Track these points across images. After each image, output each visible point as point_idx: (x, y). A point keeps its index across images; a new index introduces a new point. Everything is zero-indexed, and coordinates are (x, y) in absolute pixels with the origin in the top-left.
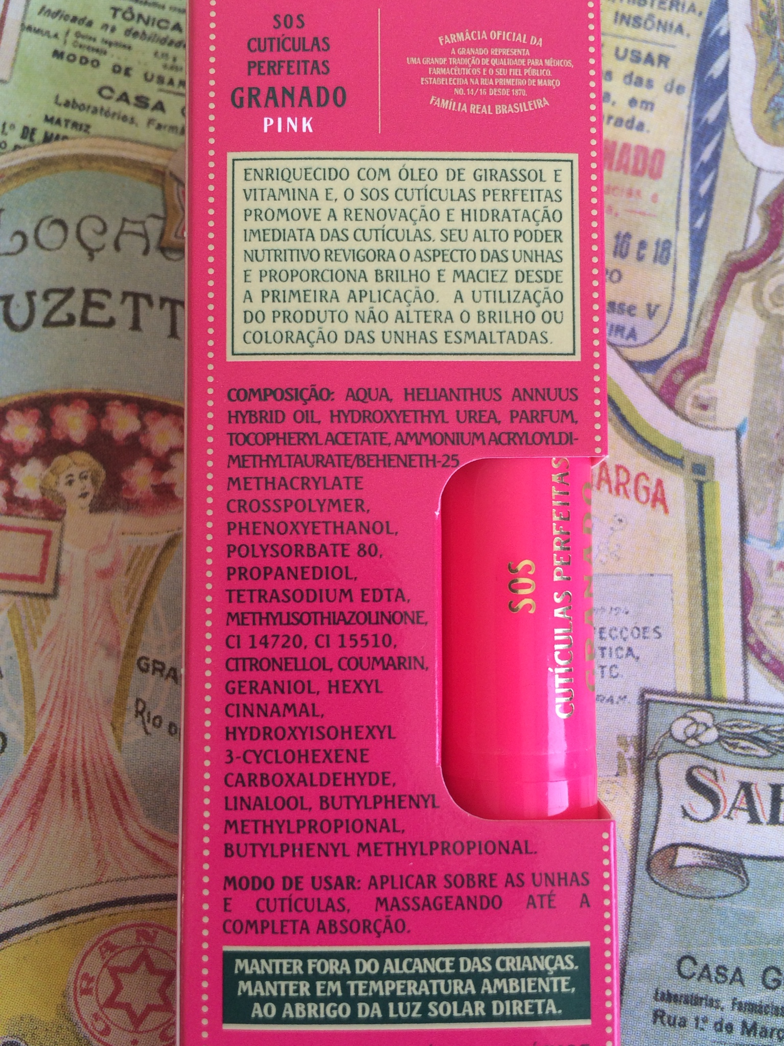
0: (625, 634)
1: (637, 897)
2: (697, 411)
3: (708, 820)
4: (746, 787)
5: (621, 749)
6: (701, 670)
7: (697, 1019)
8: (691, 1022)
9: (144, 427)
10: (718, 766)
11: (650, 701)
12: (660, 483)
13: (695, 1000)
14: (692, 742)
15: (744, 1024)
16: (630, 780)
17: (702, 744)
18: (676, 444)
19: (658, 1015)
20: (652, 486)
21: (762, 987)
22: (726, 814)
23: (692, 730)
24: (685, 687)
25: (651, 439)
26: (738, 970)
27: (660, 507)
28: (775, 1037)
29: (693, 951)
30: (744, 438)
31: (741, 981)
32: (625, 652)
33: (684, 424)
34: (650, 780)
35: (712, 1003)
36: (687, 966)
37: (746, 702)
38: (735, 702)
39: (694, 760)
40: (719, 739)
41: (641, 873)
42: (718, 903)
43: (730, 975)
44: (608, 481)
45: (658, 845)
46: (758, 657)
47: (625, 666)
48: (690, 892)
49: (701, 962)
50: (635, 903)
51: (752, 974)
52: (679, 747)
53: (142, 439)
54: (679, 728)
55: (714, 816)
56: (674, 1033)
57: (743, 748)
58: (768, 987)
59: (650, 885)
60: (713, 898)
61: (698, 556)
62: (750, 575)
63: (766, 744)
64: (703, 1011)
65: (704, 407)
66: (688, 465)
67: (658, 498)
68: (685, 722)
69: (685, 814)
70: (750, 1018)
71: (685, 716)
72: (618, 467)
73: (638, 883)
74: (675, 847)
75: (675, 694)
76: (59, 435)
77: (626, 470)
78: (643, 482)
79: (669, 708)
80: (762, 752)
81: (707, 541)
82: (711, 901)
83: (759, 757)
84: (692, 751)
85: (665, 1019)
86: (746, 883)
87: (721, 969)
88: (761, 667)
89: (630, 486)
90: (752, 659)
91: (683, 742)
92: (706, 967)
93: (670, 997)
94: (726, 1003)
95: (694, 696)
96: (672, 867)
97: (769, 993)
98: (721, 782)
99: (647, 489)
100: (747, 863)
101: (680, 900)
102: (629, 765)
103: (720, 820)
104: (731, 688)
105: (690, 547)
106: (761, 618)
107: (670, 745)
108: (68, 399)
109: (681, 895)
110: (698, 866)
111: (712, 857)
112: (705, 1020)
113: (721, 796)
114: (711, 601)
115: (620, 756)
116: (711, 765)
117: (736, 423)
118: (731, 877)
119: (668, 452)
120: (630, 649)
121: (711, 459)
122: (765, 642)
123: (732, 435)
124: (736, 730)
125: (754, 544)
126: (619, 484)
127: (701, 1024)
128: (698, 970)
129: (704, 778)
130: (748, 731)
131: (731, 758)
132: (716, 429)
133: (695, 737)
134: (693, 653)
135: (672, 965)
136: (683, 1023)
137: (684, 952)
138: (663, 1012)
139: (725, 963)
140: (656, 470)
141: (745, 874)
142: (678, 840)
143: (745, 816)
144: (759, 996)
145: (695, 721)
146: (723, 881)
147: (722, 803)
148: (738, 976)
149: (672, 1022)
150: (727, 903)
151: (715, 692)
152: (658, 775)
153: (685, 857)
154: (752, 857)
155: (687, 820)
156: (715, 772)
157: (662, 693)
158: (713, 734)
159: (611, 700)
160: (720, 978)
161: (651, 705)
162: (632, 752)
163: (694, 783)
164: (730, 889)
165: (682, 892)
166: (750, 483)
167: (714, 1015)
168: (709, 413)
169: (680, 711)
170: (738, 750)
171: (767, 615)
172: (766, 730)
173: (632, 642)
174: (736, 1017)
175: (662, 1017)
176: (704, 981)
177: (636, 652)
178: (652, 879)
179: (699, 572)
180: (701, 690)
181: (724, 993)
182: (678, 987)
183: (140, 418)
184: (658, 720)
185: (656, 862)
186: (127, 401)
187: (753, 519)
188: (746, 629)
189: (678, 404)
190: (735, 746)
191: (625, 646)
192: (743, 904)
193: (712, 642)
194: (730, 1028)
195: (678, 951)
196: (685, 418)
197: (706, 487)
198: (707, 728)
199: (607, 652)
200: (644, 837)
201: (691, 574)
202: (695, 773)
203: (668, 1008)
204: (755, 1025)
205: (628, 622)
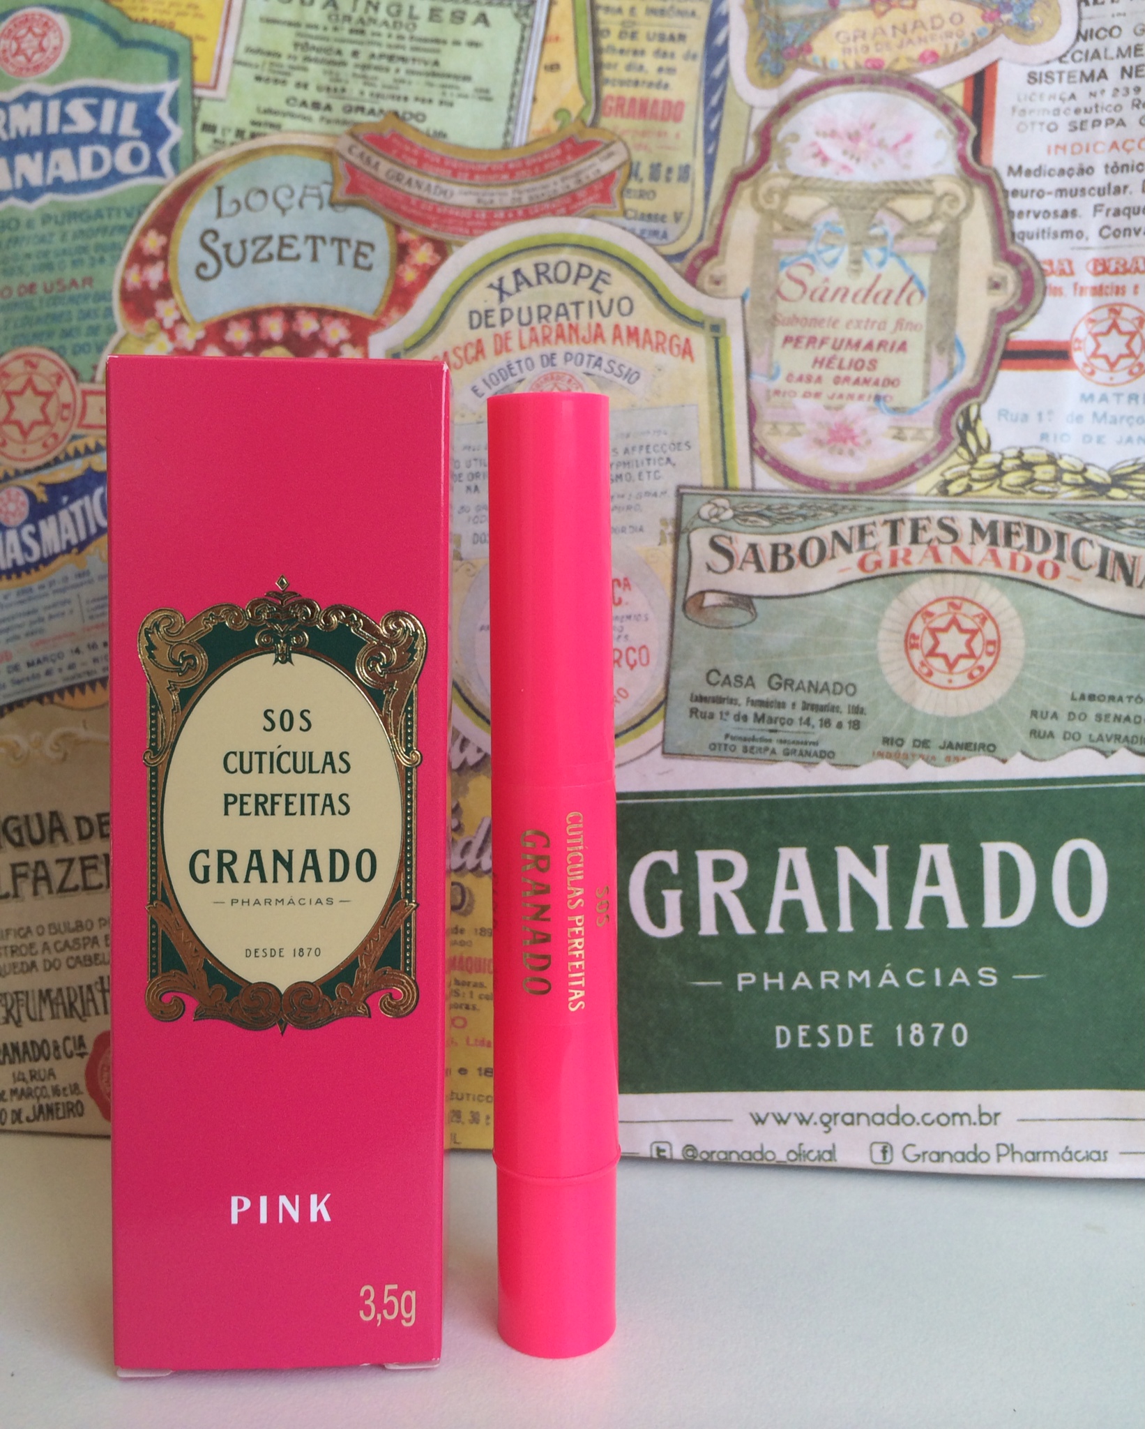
0: (665, 448)
1: (677, 630)
2: (713, 287)
3: (726, 572)
4: (753, 547)
5: (663, 528)
6: (720, 469)
7: (721, 713)
8: (717, 716)
9: (322, 328)
10: (733, 535)
11: (683, 494)
12: (687, 341)
13: (719, 700)
14: (715, 520)
15: (756, 715)
16: (669, 548)
17: (721, 521)
18: (699, 312)
19: (694, 712)
20: (682, 343)
21: (768, 688)
22: (739, 566)
23: (715, 511)
24: (709, 482)
25: (681, 310)
26: (751, 678)
27: (688, 358)
28: (778, 723)
29: (718, 666)
30: (748, 303)
31: (753, 685)
32: (665, 460)
33: (704, 298)
34: (683, 545)
35: (732, 701)
36: (714, 677)
37: (753, 489)
38: (744, 490)
39: (715, 531)
40: (735, 517)
41: (679, 612)
42: (735, 631)
43: (745, 681)
44: (650, 342)
45: (691, 592)
46: (762, 457)
47: (666, 470)
48: (715, 625)
49: (724, 673)
50: (675, 634)
51: (761, 680)
52: (705, 523)
53: (320, 336)
54: (705, 512)
55: (731, 568)
56: (706, 723)
57: (751, 522)
58: (772, 688)
59: (685, 620)
60: (731, 628)
61: (716, 390)
62: (754, 400)
63: (769, 518)
64: (726, 707)
65: (717, 283)
66: (707, 325)
67: (687, 351)
68: (708, 507)
69: (709, 568)
70: (760, 711)
71: (709, 503)
72: (658, 332)
73: (677, 620)
74: (703, 593)
75: (702, 487)
76: (264, 336)
77: (663, 334)
78: (675, 341)
79: (698, 498)
80: (765, 523)
81: (723, 379)
82: (730, 631)
83: (763, 527)
84: (714, 525)
85: (699, 714)
86: (755, 615)
87: (739, 678)
88: (764, 465)
89: (667, 345)
90: (757, 460)
91: (708, 520)
92: (727, 677)
93: (702, 699)
94: (742, 701)
95: (715, 488)
96: (701, 608)
97: (774, 692)
98: (735, 545)
99: (678, 346)
100: (756, 602)
101: (707, 630)
102: (669, 538)
103: (735, 571)
104: (741, 479)
105: (710, 384)
106: (763, 431)
107: (698, 522)
108: (270, 311)
109: (707, 627)
110: (720, 605)
111: (730, 599)
112: (727, 713)
113: (734, 554)
114: (726, 420)
115: (662, 533)
116: (728, 534)
117: (741, 291)
118: (744, 612)
119: (693, 318)
120: (668, 460)
121: (724, 321)
122: (766, 447)
123: (739, 301)
124: (746, 510)
125: (757, 379)
126: (658, 344)
127: (724, 716)
128: (722, 679)
129: (723, 542)
130: (755, 510)
131: (742, 529)
132: (726, 298)
133: (717, 516)
134: (714, 457)
135: (703, 676)
136: (712, 716)
137: (711, 667)
138: (697, 710)
139: (741, 673)
140: (684, 332)
141: (754, 609)
142: (705, 588)
143: (753, 567)
144: (765, 694)
145: (716, 506)
146: (739, 615)
147: (735, 560)
148: (751, 682)
149: (704, 716)
150: (741, 631)
151: (731, 483)
152: (689, 542)
153: (710, 600)
154: (759, 597)
155: (711, 573)
156: (730, 539)
157: (692, 487)
158: (730, 513)
159: (655, 495)
160: (738, 684)
161: (685, 497)
162: (670, 529)
163: (714, 545)
164: (744, 621)
165: (711, 624)
166: (753, 335)
167: (734, 709)
168: (721, 287)
169: (705, 499)
170: (748, 523)
171: (767, 428)
172: (769, 508)
173: (669, 454)
174: (750, 711)
175: (696, 713)
176: (726, 687)
177: (673, 460)
178: (686, 616)
179: (717, 402)
180: (721, 483)
181: (740, 694)
182: (708, 691)
183: (319, 321)
184: (689, 508)
185: (689, 605)
186: (310, 310)
187: (755, 361)
188: (752, 439)
189: (699, 281)
190: (745, 520)
191: (665, 456)
192: (752, 631)
193: (728, 449)
194: (745, 718)
195: (707, 667)
196: (703, 291)
197: (721, 341)
198: (725, 509)
199: (652, 462)
200: (681, 588)
201: (711, 403)
202: (716, 540)
203: (700, 706)
204: (763, 716)
205: (666, 439)
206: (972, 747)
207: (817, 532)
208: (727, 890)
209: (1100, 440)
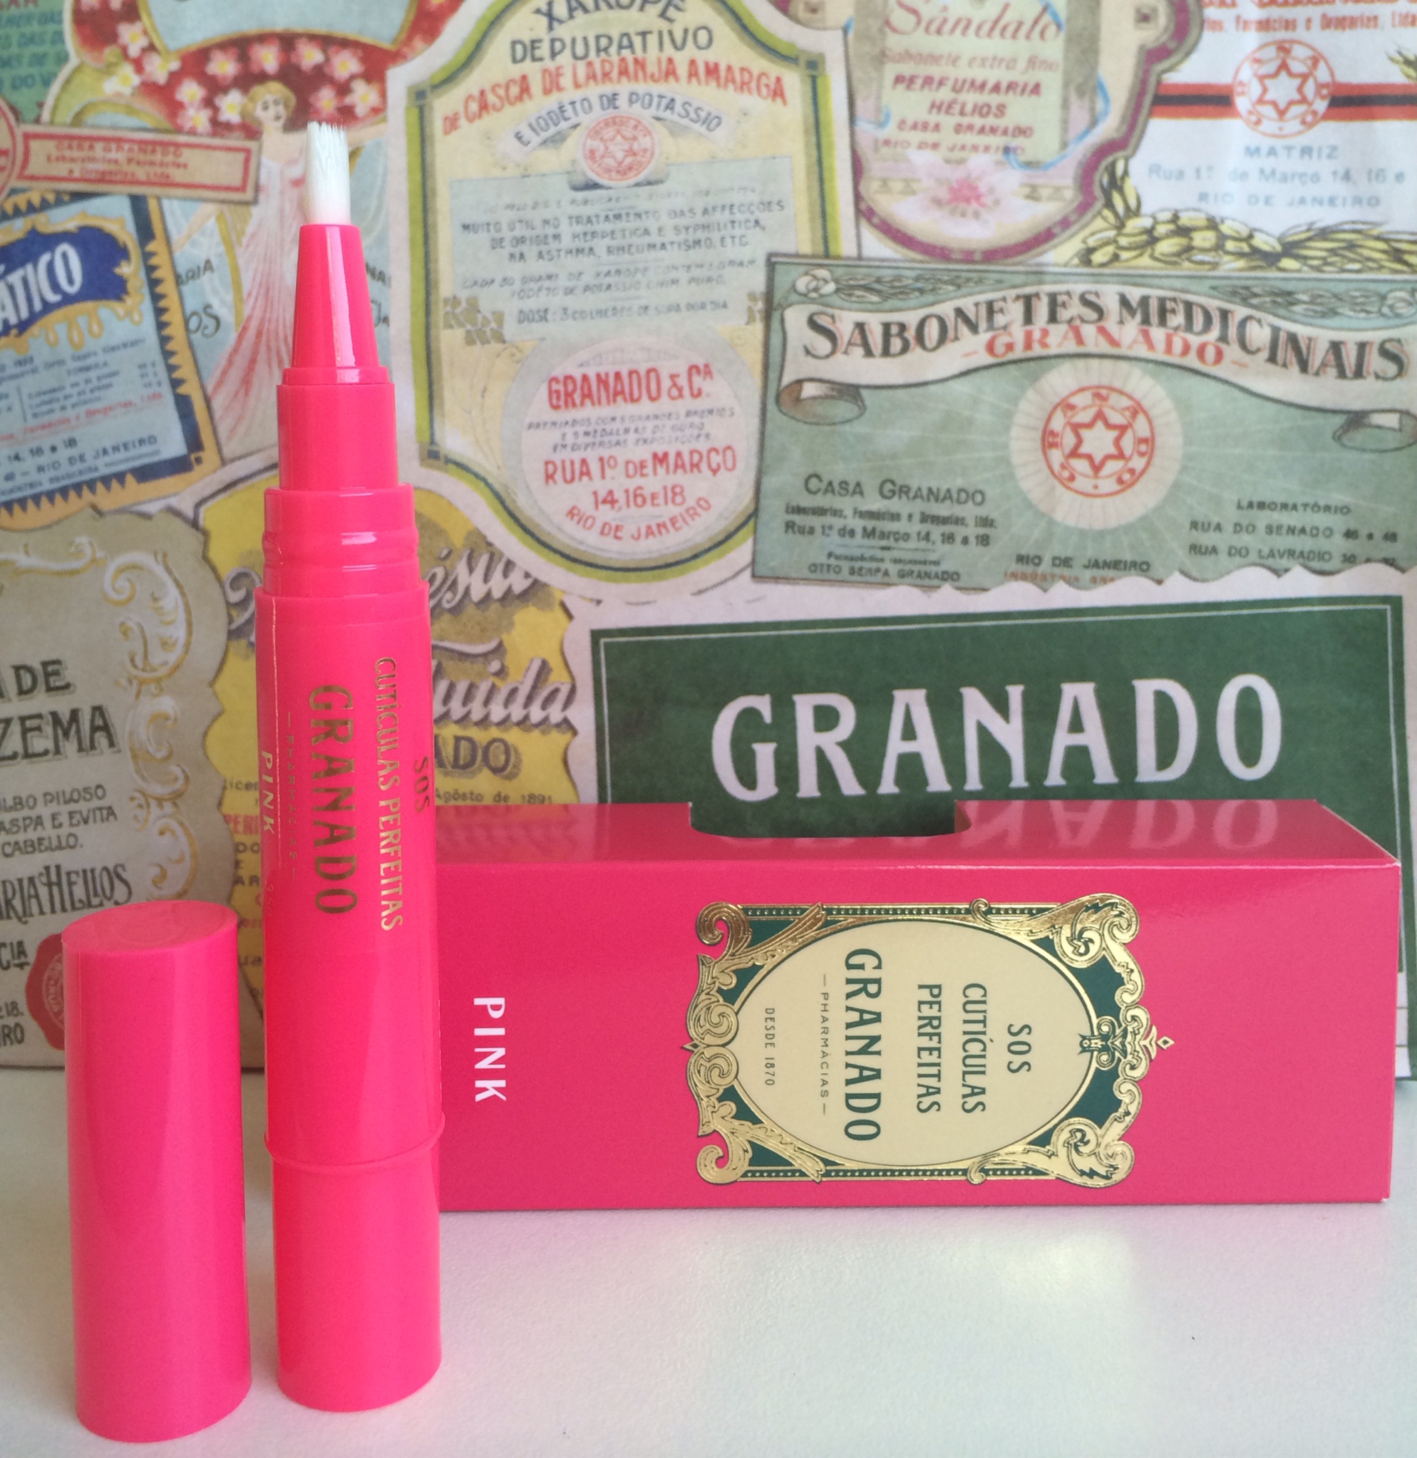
0: (753, 208)
1: (769, 426)
2: (809, 15)
3: (827, 356)
4: (860, 327)
5: (750, 304)
6: (819, 233)
7: (823, 527)
8: (818, 530)
9: (327, 60)
10: (837, 312)
11: (775, 263)
12: (778, 80)
13: (820, 511)
14: (814, 295)
15: (865, 529)
16: (758, 327)
17: (821, 296)
18: (792, 45)
19: (789, 526)
20: (772, 82)
21: (878, 497)
22: (843, 349)
23: (813, 284)
24: (806, 248)
25: (770, 43)
26: (858, 484)
27: (779, 100)
28: (892, 539)
29: (819, 470)
30: (851, 35)
31: (861, 493)
32: (752, 223)
33: (798, 28)
34: (775, 325)
35: (837, 513)
36: (814, 483)
37: (860, 257)
38: (849, 258)
39: (814, 308)
40: (837, 291)
41: (771, 406)
42: (839, 428)
43: (851, 488)
44: (734, 81)
45: (786, 380)
46: (869, 220)
47: (754, 235)
48: (814, 420)
49: (826, 480)
50: (767, 433)
51: (870, 487)
52: (802, 298)
53: (326, 70)
54: (802, 284)
55: (833, 352)
56: (803, 540)
57: (858, 297)
58: (884, 497)
59: (778, 416)
60: (834, 424)
61: (814, 139)
62: (860, 152)
63: (878, 292)
64: (829, 520)
65: (814, 10)
66: (802, 61)
67: (778, 92)
68: (806, 279)
69: (808, 352)
70: (870, 524)
71: (806, 274)
72: (742, 70)
73: (769, 415)
74: (800, 382)
75: (797, 255)
76: (255, 68)
77: (750, 72)
78: (764, 80)
79: (793, 267)
80: (875, 298)
81: (822, 126)
82: (833, 427)
83: (871, 303)
84: (813, 301)
85: (796, 528)
86: (863, 408)
87: (843, 484)
88: (872, 229)
89: (753, 85)
90: (864, 223)
91: (805, 295)
92: (830, 483)
93: (799, 510)
94: (849, 512)
95: (814, 256)
96: (798, 400)
97: (886, 502)
98: (838, 324)
99: (767, 86)
100: (864, 393)
101: (806, 427)
102: (758, 316)
103: (839, 356)
104: (845, 245)
105: (806, 132)
106: (871, 188)
107: (794, 297)
108: (263, 38)
109: (806, 423)
110: (820, 397)
111: (833, 389)
112: (831, 528)
113: (838, 335)
114: (826, 175)
115: (750, 310)
116: (830, 311)
117: (843, 21)
118: (849, 405)
119: (784, 52)
120: (757, 222)
121: (822, 56)
122: (875, 209)
123: (840, 33)
124: (852, 282)
125: (863, 126)
126: (743, 84)
127: (827, 531)
128: (823, 486)
129: (824, 321)
130: (862, 283)
131: (847, 305)
132: (825, 29)
133: (816, 290)
134: (812, 220)
135: (800, 483)
136: (812, 531)
137: (810, 471)
138: (794, 523)
139: (847, 479)
140: (774, 69)
141: (862, 401)
142: (801, 376)
143: (859, 351)
144: (876, 504)
145: (815, 277)
146: (844, 409)
147: (839, 342)
148: (858, 489)
149: (802, 531)
150: (847, 427)
151: (833, 251)
152: (782, 321)
153: (809, 390)
154: (868, 387)
155: (810, 359)
156: (833, 317)
157: (785, 255)
158: (831, 287)
159: (741, 264)
160: (843, 492)
161: (778, 267)
162: (760, 305)
163: (813, 324)
164: (849, 415)
165: (810, 420)
166: (857, 74)
167: (838, 523)
168: (818, 16)
169: (802, 269)
170: (854, 299)
171: (875, 185)
172: (878, 281)
173: (758, 215)
174: (858, 524)
175: (792, 528)
176: (829, 495)
177: (762, 223)
178: (781, 411)
179: (815, 153)
180: (820, 249)
181: (846, 504)
182: (807, 501)
183: (325, 51)
184: (782, 281)
185: (784, 397)
186: (313, 38)
187: (860, 105)
188: (858, 197)
189: (792, 9)
190: (850, 295)
191: (752, 218)
192: (860, 428)
193: (829, 209)
194: (852, 533)
195: (805, 471)
196: (797, 20)
197: (819, 81)
198: (826, 281)
199: (736, 225)
200: (773, 376)
201: (808, 155)
202: (816, 318)
203: (798, 519)
204: (874, 530)
205: (754, 198)
206: (1122, 566)
207: (937, 309)
208: (831, 741)
209: (1268, 201)
